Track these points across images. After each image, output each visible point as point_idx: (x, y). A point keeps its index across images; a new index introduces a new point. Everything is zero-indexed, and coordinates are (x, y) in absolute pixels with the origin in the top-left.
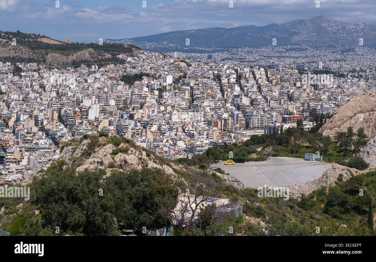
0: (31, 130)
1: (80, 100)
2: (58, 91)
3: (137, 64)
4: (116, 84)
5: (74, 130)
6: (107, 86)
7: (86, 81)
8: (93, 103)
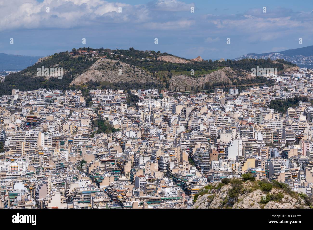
0: (155, 176)
1: (217, 135)
2: (187, 124)
3: (290, 85)
4: (263, 113)
5: (211, 174)
6: (252, 116)
7: (223, 110)
8: (234, 137)
